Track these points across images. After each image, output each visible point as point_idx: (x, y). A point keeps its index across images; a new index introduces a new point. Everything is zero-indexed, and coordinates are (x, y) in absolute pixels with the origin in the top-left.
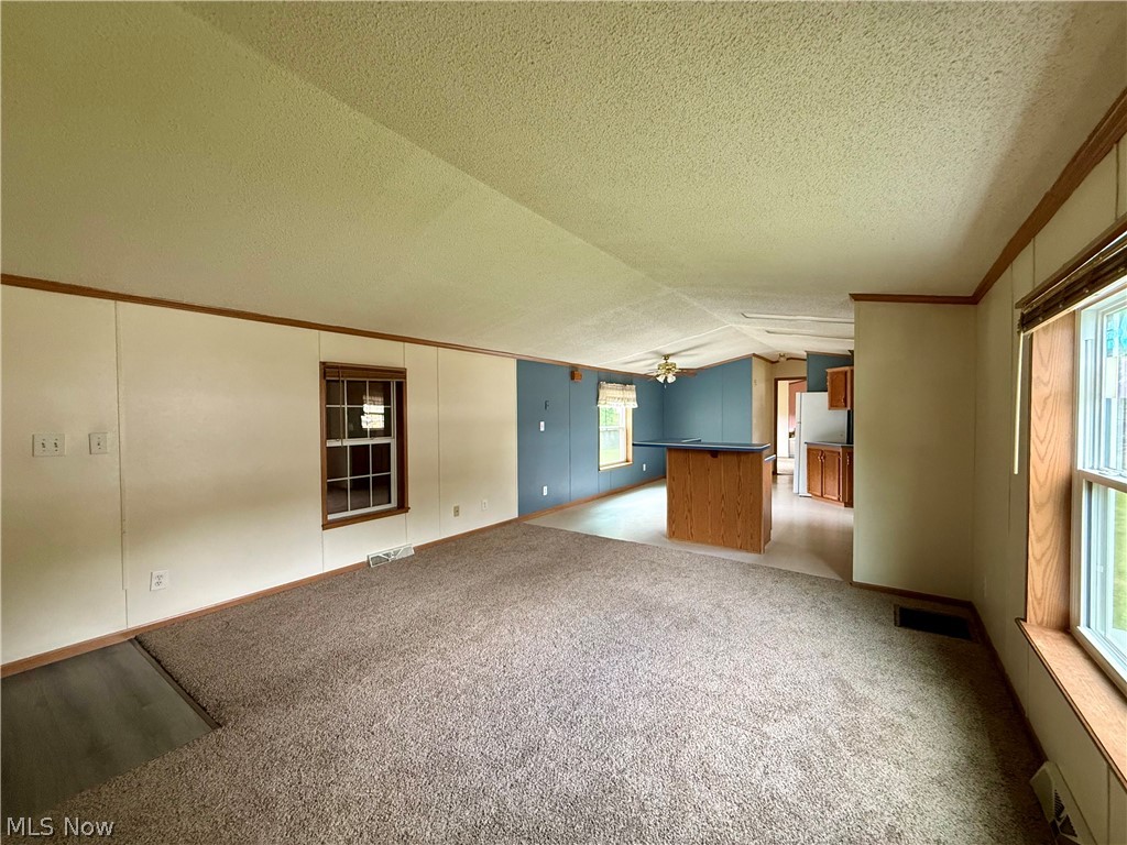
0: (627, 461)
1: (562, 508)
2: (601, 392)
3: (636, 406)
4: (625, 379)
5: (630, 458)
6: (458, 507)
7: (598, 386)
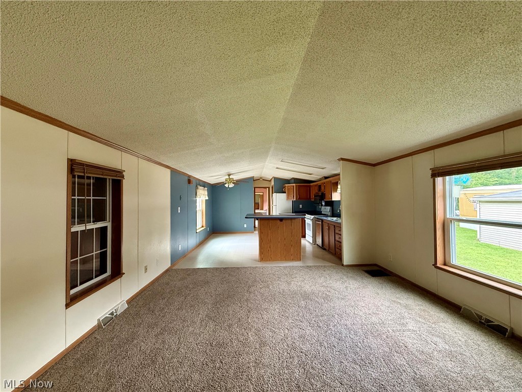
0: (202, 227)
1: (185, 256)
2: (198, 191)
3: (207, 198)
4: (204, 184)
5: (204, 224)
6: (147, 266)
7: (197, 188)
